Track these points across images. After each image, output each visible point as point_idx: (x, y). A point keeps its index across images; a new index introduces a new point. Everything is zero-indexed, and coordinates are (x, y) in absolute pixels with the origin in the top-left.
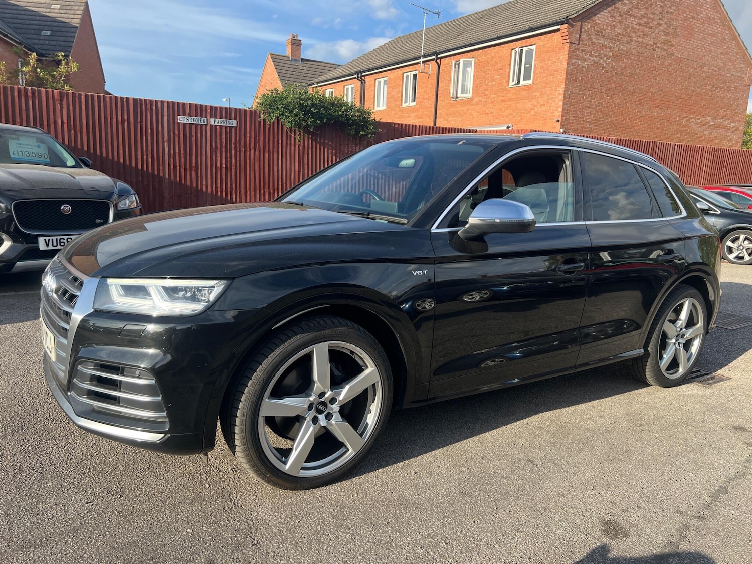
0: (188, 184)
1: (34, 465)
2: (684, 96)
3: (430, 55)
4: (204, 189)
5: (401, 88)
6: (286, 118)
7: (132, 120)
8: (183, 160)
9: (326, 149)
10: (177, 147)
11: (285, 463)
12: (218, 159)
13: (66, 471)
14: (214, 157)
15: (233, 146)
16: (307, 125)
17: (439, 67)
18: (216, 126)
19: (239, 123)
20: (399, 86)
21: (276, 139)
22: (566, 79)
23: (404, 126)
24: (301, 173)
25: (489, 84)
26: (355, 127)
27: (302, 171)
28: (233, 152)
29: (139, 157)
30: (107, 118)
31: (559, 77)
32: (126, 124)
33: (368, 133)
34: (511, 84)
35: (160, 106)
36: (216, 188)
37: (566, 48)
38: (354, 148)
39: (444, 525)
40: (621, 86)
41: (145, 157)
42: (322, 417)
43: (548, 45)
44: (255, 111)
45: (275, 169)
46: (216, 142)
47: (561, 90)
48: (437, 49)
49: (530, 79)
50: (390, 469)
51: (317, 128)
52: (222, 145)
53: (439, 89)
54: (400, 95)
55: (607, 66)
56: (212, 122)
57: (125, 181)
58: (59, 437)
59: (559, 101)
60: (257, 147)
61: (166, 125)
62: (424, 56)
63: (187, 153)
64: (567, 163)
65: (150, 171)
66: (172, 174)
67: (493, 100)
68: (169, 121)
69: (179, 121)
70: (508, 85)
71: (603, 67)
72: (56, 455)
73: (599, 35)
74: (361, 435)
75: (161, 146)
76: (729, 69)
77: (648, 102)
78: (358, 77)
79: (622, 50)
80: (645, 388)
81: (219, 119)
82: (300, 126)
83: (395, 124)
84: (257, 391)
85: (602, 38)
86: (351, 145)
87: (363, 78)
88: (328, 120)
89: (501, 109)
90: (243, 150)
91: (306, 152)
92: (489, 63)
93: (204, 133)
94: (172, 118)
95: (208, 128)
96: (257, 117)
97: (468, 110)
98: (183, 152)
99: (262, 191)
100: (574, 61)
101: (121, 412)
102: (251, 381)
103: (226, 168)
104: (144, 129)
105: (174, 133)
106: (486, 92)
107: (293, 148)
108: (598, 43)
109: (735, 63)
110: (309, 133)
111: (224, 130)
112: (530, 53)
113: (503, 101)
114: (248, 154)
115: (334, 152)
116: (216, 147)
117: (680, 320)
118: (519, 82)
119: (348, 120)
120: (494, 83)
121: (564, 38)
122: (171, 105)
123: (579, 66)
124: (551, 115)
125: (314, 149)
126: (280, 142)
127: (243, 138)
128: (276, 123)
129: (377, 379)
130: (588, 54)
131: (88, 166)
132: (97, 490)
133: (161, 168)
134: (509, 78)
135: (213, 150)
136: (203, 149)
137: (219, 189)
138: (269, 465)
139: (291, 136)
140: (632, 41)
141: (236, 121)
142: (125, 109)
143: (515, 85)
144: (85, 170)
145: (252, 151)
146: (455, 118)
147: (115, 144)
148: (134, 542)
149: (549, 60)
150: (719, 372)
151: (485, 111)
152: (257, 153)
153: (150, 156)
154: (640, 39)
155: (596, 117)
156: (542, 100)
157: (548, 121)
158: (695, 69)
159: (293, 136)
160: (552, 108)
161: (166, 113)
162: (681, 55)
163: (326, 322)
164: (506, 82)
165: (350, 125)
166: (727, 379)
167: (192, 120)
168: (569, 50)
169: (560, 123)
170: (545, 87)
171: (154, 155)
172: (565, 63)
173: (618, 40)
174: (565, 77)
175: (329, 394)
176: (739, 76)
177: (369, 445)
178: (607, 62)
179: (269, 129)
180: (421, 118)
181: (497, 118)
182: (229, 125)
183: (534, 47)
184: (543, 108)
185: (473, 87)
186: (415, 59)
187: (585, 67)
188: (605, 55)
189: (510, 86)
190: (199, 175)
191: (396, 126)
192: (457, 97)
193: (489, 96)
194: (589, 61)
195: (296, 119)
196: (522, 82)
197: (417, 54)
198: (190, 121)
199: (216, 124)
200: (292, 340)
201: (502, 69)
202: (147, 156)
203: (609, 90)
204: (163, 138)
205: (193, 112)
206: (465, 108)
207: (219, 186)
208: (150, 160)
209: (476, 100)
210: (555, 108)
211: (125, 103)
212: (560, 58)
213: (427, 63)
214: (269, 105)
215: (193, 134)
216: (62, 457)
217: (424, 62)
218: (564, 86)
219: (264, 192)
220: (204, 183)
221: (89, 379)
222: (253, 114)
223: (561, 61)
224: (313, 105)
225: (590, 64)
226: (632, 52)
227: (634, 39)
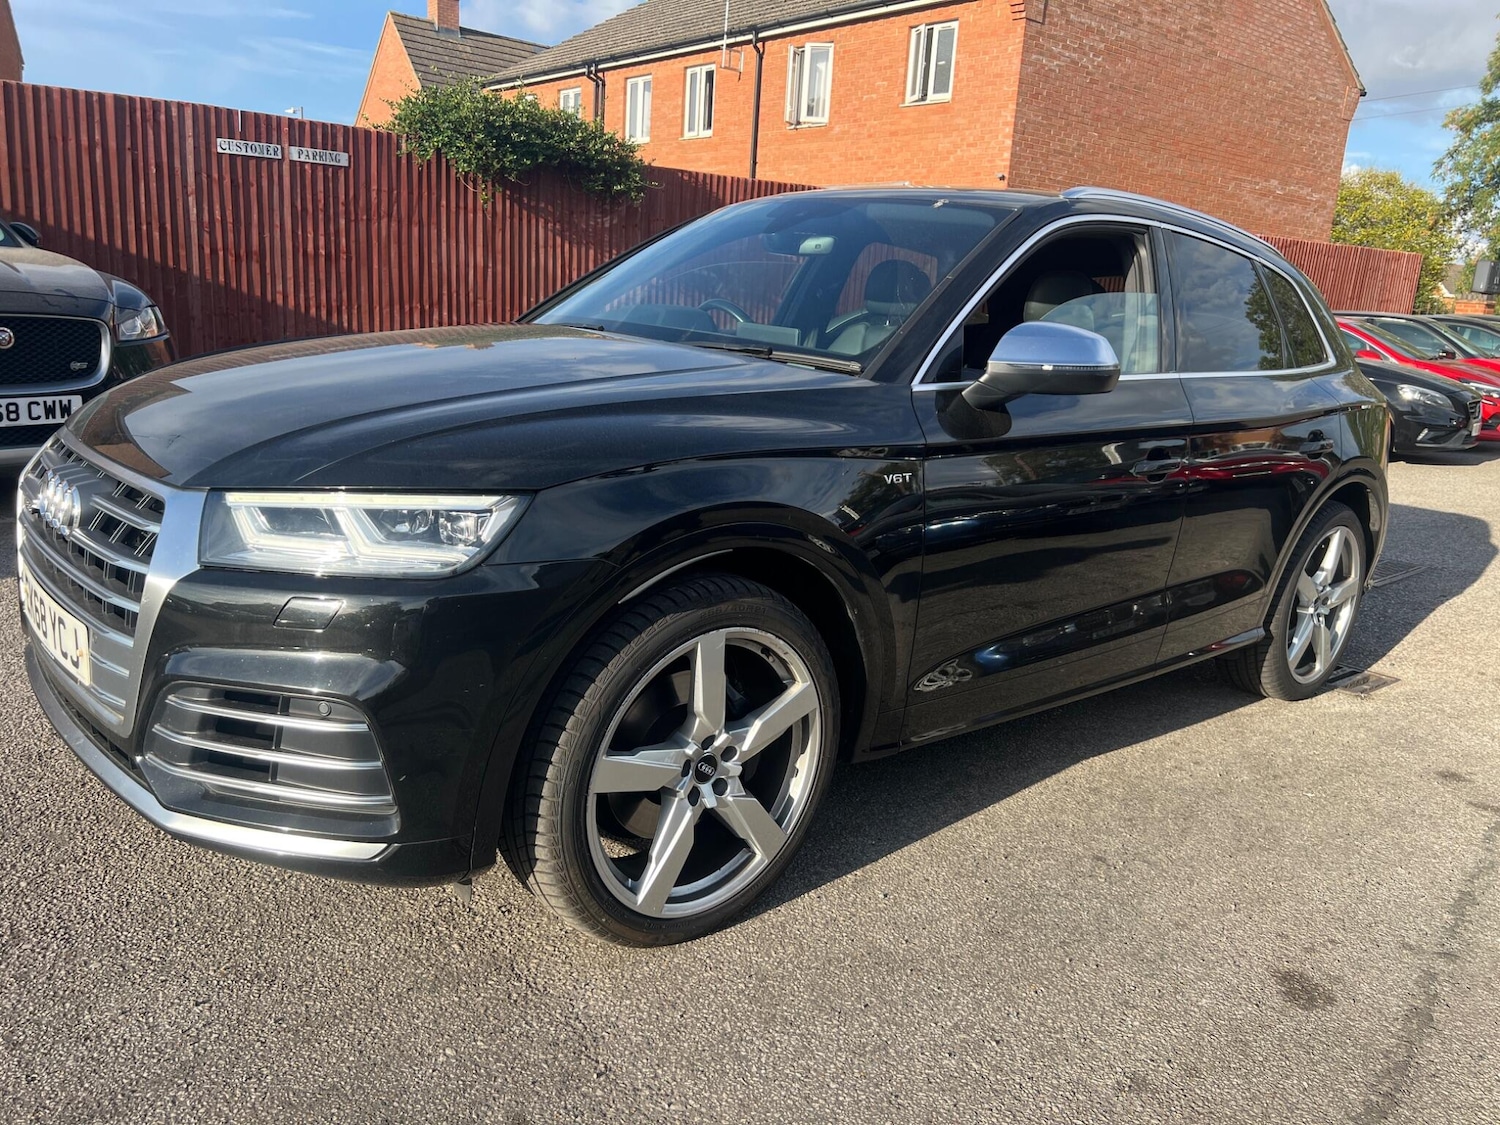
0: (245, 288)
1: (45, 923)
2: (1232, 137)
3: (742, 33)
4: (280, 301)
5: (680, 99)
6: (458, 152)
7: (112, 144)
8: (231, 236)
9: (541, 221)
10: (217, 207)
11: (634, 891)
12: (310, 236)
13: (125, 933)
14: (300, 233)
15: (342, 208)
16: (503, 167)
17: (761, 58)
18: (302, 164)
19: (355, 159)
20: (676, 94)
21: (434, 197)
22: (1019, 93)
23: (701, 178)
24: (490, 270)
25: (865, 97)
26: (602, 175)
27: (490, 265)
28: (342, 222)
29: (131, 227)
30: (55, 138)
31: (1006, 89)
32: (99, 153)
33: (630, 189)
34: (909, 99)
35: (174, 113)
36: (307, 299)
37: (1019, 29)
38: (599, 220)
39: (979, 1004)
40: (1119, 112)
41: (144, 227)
42: (706, 789)
43: (983, 22)
44: (389, 135)
45: (434, 261)
46: (303, 199)
47: (1009, 115)
48: (757, 21)
49: (947, 91)
50: (831, 890)
51: (527, 174)
52: (317, 206)
53: (761, 103)
54: (679, 114)
55: (1094, 70)
56: (294, 153)
57: (128, 278)
58: (85, 854)
59: (1005, 136)
60: (395, 212)
61: (190, 158)
62: (731, 34)
63: (241, 223)
64: (1143, 252)
65: (157, 258)
66: (208, 267)
67: (872, 131)
68: (196, 148)
69: (220, 150)
70: (903, 101)
71: (1088, 73)
72: (91, 898)
73: (1080, 6)
74: (779, 822)
75: (180, 204)
76: (1313, 88)
77: (1169, 147)
78: (590, 72)
79: (1122, 39)
80: (1256, 704)
81: (311, 151)
82: (485, 169)
83: (682, 171)
84: (587, 740)
85: (1086, 14)
86: (592, 214)
87: (600, 75)
88: (548, 158)
89: (888, 151)
90: (365, 217)
91: (499, 226)
92: (864, 54)
93: (276, 178)
94: (202, 142)
95: (286, 167)
96: (394, 147)
97: (822, 150)
98: (230, 219)
99: (407, 308)
100: (1034, 56)
101: (276, 798)
102: (572, 719)
103: (328, 256)
104: (141, 164)
105: (209, 176)
106: (859, 115)
107: (471, 215)
108: (1080, 22)
109: (1325, 75)
110: (505, 184)
111: (320, 174)
112: (946, 35)
113: (894, 134)
114: (374, 227)
115: (558, 226)
116: (304, 209)
117: (1323, 570)
118: (924, 96)
119: (589, 159)
120: (874, 96)
121: (1017, 8)
122: (201, 113)
123: (1044, 68)
124: (989, 165)
125: (516, 220)
126: (444, 202)
127: (362, 191)
128: (434, 162)
129: (813, 705)
130: (1061, 44)
131: (32, 243)
132: (212, 973)
133: (183, 253)
134: (905, 88)
135: (299, 217)
136: (277, 213)
137: (312, 303)
138: (606, 896)
139: (466, 188)
140: (1142, 22)
141: (346, 154)
142: (97, 118)
143: (916, 101)
144: (28, 251)
145: (384, 222)
146: (796, 166)
147: (76, 198)
148: (334, 1087)
149: (985, 53)
150: (1376, 668)
151: (856, 154)
152: (394, 225)
153: (155, 225)
154: (1157, 20)
155: (1074, 173)
156: (971, 134)
157: (982, 176)
158: (1254, 84)
159: (471, 189)
160: (990, 151)
161: (189, 132)
162: (1229, 54)
163: (721, 588)
164: (899, 95)
165: (593, 171)
166: (1393, 682)
167: (249, 149)
168: (1025, 35)
169: (1006, 181)
170: (976, 109)
171: (164, 224)
172: (1017, 61)
173: (1116, 19)
174: (1017, 89)
175: (722, 739)
176: (1330, 102)
177: (795, 842)
178: (1096, 63)
179: (420, 173)
180: (726, 163)
181: (880, 169)
182: (332, 163)
183: (955, 25)
184: (974, 151)
185: (831, 102)
186: (712, 39)
187: (1055, 71)
188: (1092, 48)
189: (907, 104)
190: (268, 271)
191: (686, 178)
192: (799, 123)
193: (863, 122)
194: (1062, 58)
195: (480, 154)
196: (932, 97)
197: (714, 30)
198: (244, 150)
199: (303, 159)
200: (655, 626)
201: (891, 67)
202: (149, 224)
203: (1098, 120)
204: (185, 186)
205: (251, 130)
206: (814, 146)
207: (312, 294)
208: (156, 234)
209: (837, 129)
210: (996, 151)
211: (96, 107)
212: (1006, 50)
213: (735, 48)
214: (420, 121)
215: (253, 178)
216: (106, 901)
217: (729, 46)
218: (1014, 107)
219: (411, 309)
220: (280, 288)
221: (196, 725)
222: (385, 140)
223: (1008, 57)
224: (515, 126)
225: (1063, 64)
226: (1140, 44)
227: (1146, 18)
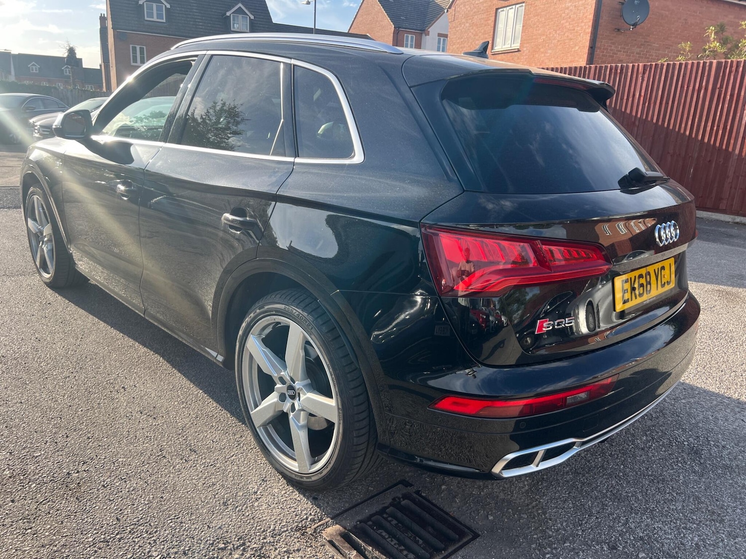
7: (710, 87)
29: (708, 129)
32: (702, 91)
41: (715, 128)
65: (718, 144)
133: (732, 141)
142: (706, 74)
208: (720, 132)
211: (707, 68)
